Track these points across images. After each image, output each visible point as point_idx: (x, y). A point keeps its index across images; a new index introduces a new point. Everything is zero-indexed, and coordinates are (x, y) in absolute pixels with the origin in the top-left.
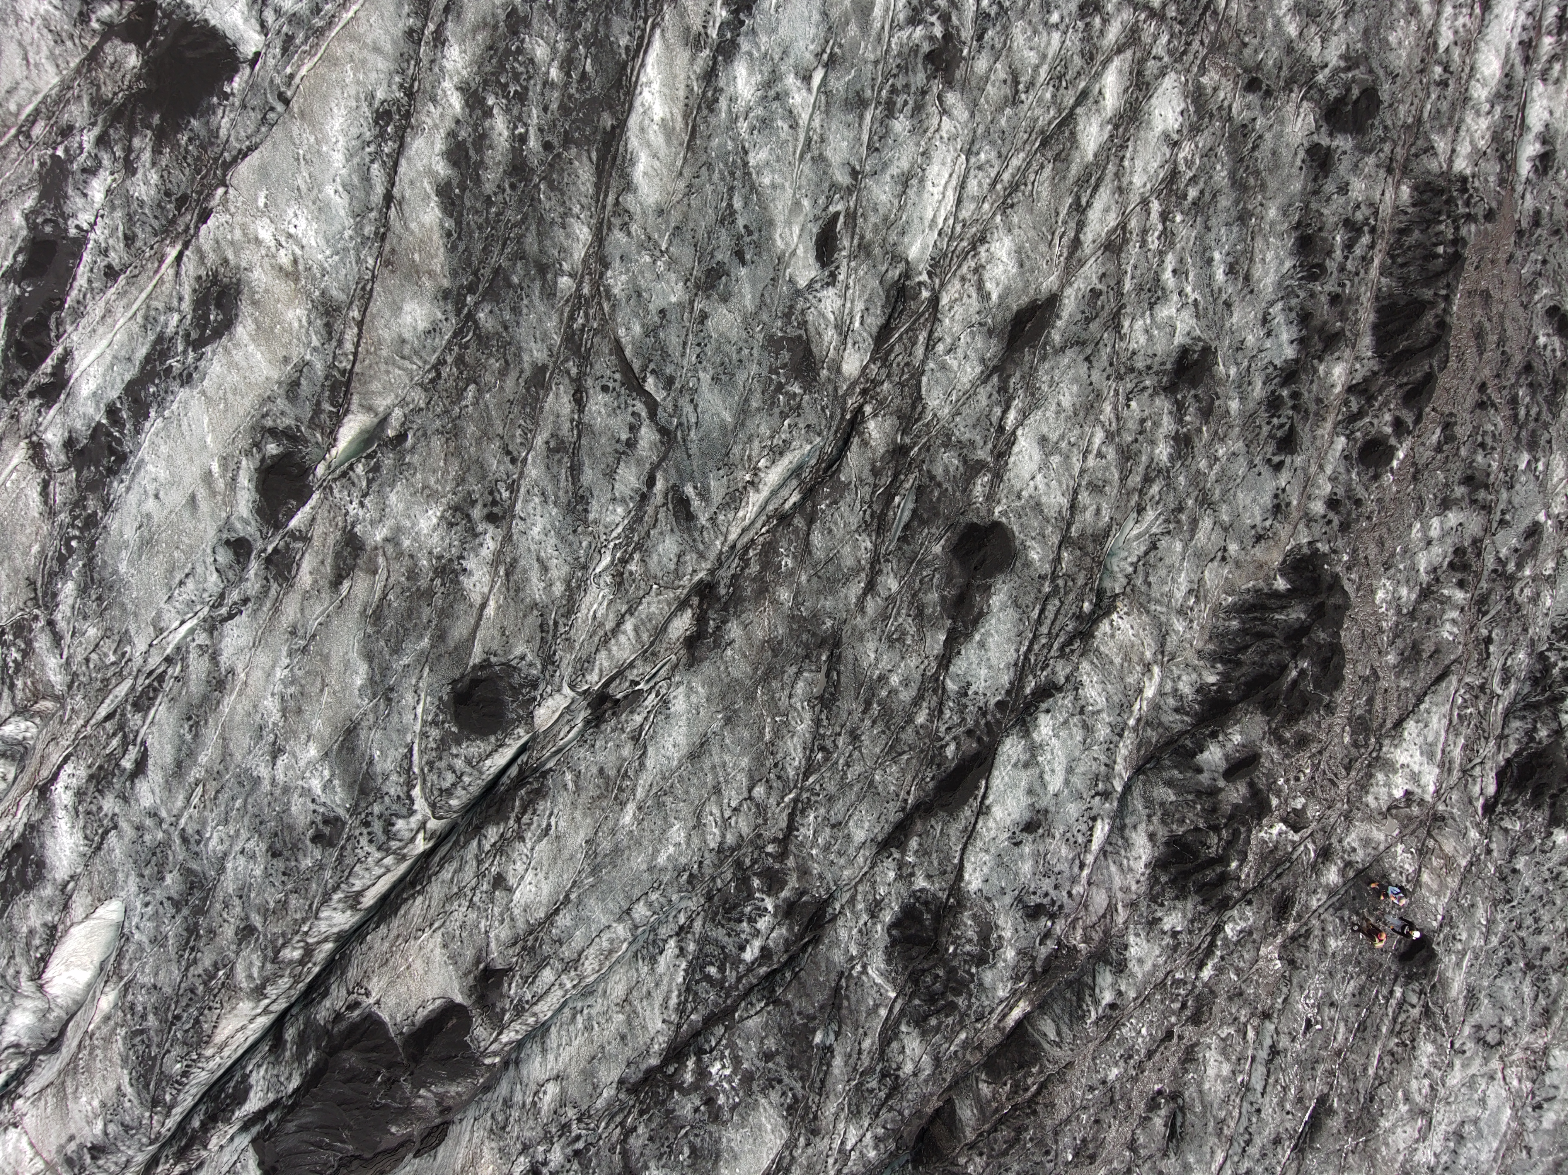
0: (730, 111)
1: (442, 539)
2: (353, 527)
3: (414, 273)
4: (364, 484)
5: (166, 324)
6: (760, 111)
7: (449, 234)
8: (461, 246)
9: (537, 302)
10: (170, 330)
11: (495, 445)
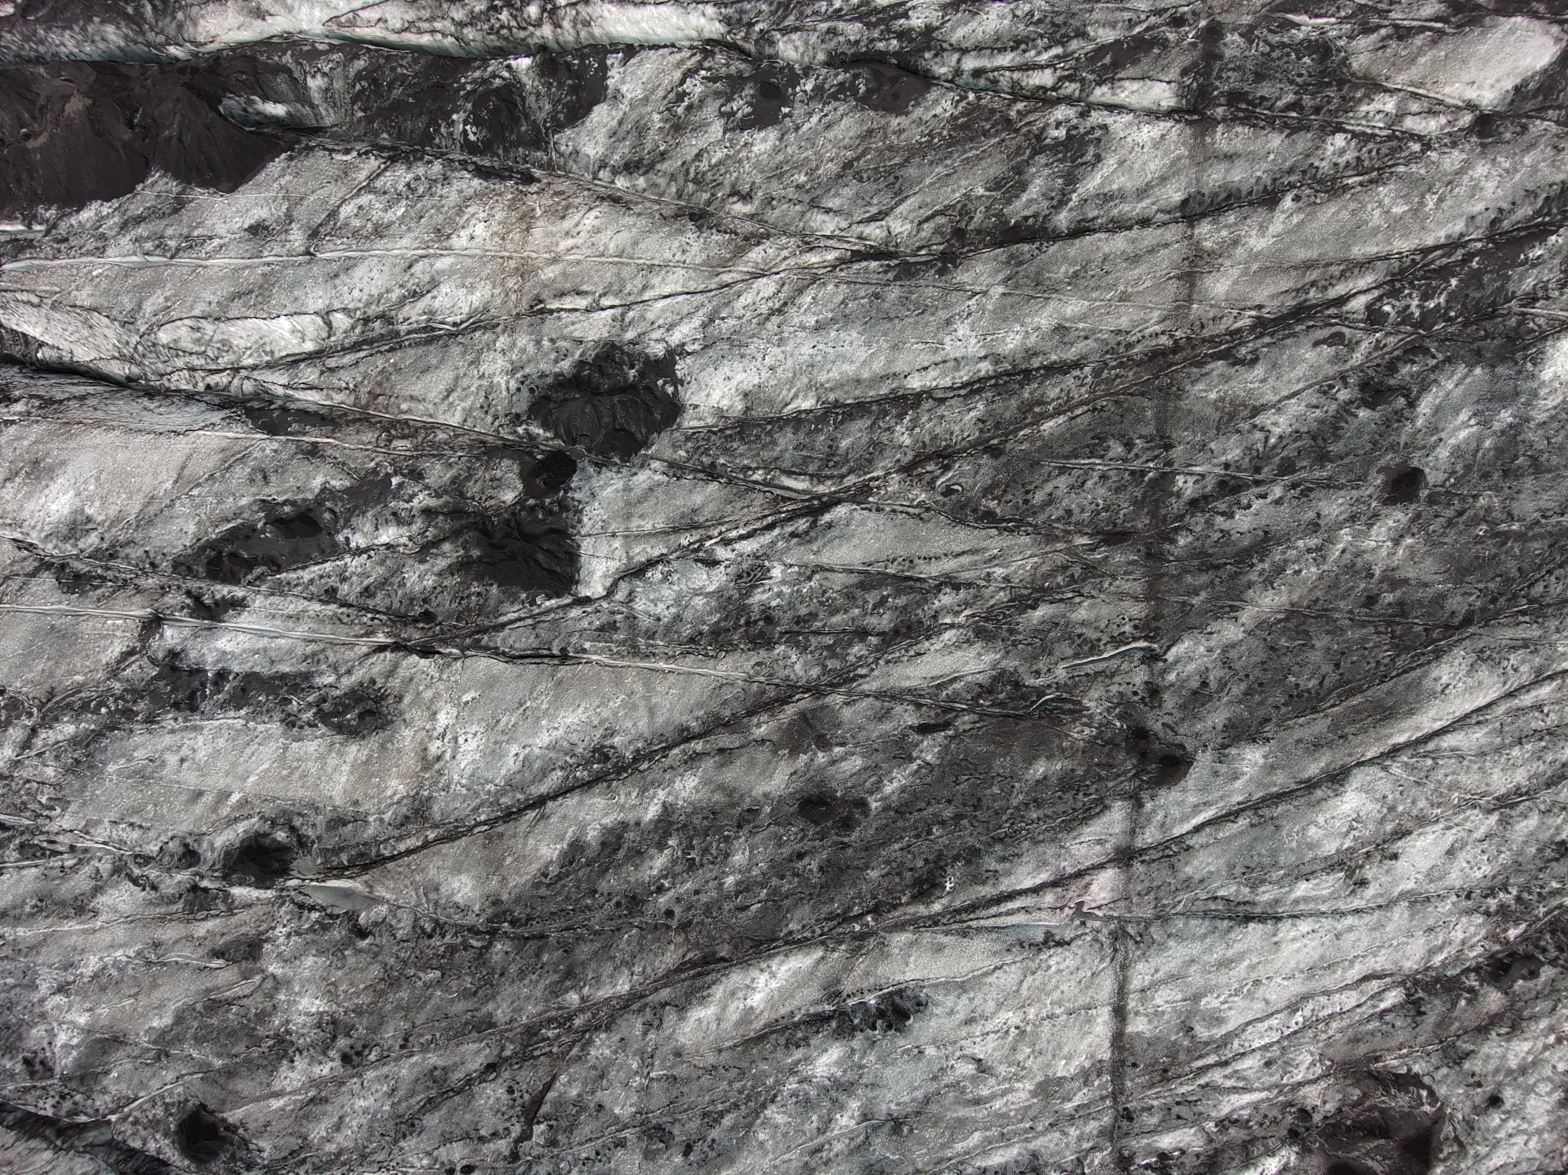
0: (797, 1063)
1: (304, 1025)
2: (266, 941)
3: (495, 865)
4: (306, 926)
5: (322, 673)
6: (813, 1093)
7: (545, 875)
8: (543, 891)
9: (541, 986)
10: (319, 681)
11: (404, 1025)
